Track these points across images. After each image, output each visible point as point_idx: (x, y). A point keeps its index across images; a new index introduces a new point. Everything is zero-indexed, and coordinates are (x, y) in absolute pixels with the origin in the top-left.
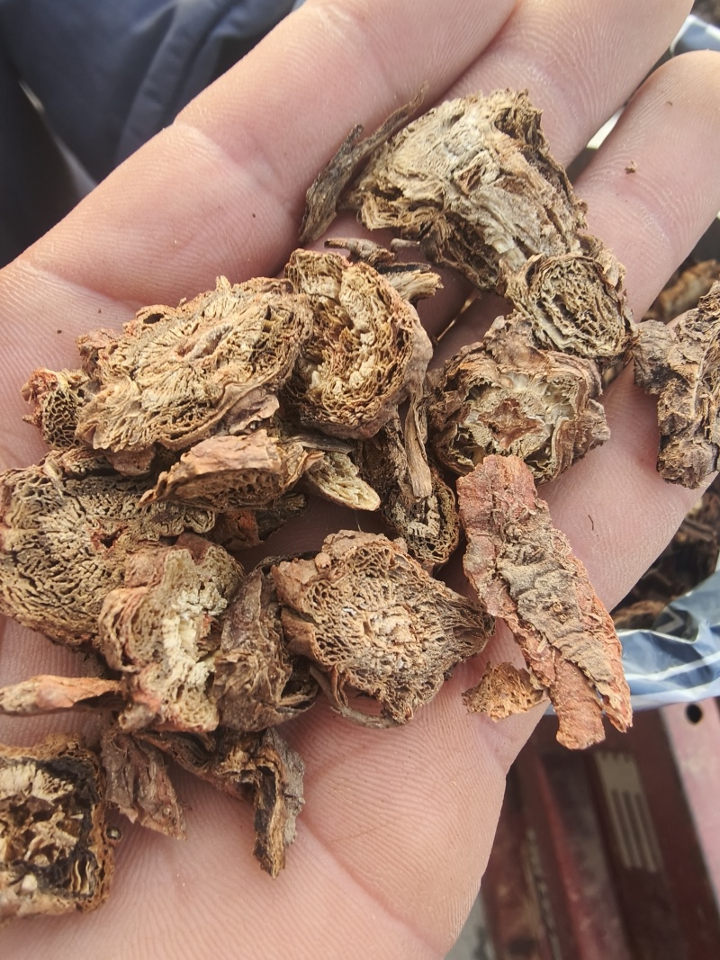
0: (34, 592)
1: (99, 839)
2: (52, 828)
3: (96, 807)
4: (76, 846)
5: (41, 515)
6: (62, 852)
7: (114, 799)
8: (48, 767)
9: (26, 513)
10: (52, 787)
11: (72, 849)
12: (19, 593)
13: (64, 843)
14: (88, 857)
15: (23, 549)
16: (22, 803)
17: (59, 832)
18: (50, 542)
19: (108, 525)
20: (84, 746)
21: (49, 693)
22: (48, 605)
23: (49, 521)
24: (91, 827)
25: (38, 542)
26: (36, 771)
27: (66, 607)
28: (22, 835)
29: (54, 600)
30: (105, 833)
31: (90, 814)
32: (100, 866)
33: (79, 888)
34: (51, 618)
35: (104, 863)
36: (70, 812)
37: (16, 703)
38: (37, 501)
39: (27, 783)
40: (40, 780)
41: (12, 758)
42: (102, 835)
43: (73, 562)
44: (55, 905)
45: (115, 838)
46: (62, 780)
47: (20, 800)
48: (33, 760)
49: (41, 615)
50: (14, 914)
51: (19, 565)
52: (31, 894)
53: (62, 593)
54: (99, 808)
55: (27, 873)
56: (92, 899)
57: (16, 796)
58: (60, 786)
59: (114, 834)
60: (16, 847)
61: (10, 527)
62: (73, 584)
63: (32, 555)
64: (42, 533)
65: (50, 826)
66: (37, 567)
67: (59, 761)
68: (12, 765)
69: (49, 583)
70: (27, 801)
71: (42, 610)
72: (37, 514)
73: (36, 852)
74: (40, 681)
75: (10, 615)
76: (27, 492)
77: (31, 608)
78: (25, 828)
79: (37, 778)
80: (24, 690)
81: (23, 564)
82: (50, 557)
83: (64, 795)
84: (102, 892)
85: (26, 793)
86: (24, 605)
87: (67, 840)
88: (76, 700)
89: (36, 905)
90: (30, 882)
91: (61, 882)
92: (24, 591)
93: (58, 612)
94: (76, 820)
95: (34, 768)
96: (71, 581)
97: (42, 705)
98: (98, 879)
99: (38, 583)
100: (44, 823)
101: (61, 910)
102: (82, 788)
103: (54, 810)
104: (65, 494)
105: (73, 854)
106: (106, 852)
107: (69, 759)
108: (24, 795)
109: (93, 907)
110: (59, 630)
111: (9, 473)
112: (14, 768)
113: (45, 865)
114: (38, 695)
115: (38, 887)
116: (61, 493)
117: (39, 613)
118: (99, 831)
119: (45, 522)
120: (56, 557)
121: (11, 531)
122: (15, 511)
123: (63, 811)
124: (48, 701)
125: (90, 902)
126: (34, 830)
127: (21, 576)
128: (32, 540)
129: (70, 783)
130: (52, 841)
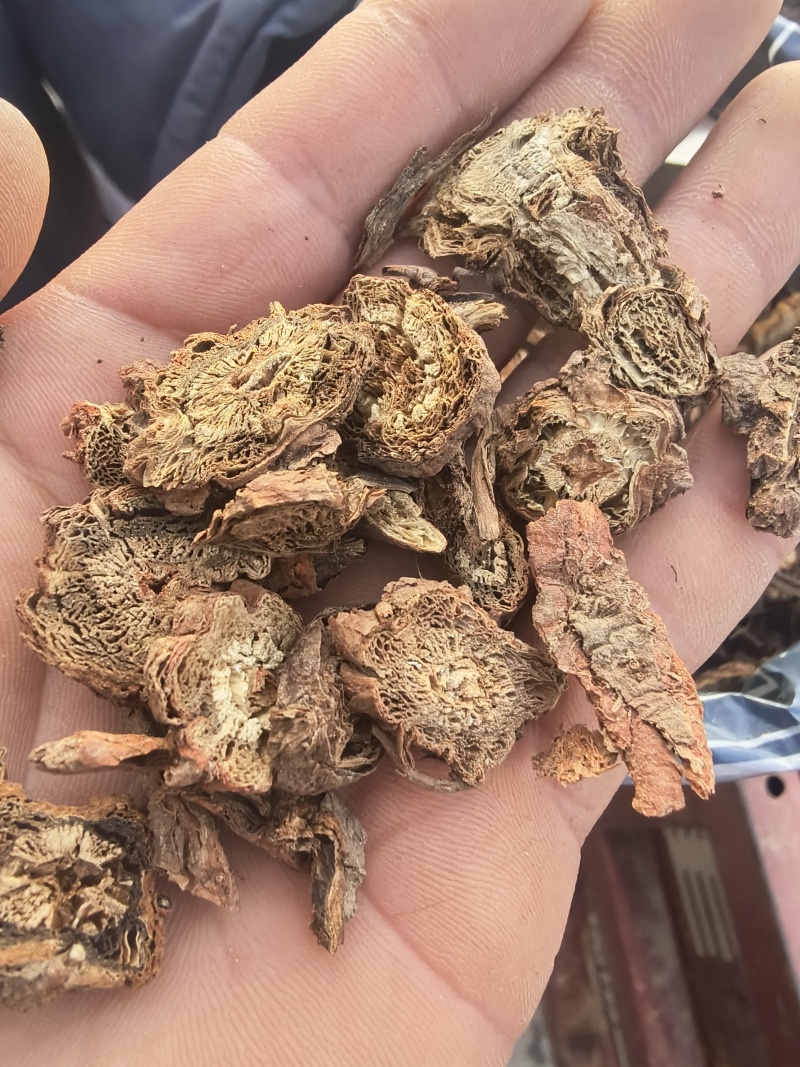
0: (79, 639)
1: (149, 908)
2: (101, 894)
3: (146, 873)
4: (126, 915)
5: (87, 556)
6: (111, 920)
7: (163, 865)
8: (97, 829)
9: (71, 554)
10: (100, 851)
11: (122, 917)
12: (63, 641)
13: (113, 911)
14: (137, 927)
15: (67, 593)
16: (69, 866)
17: (108, 899)
18: (96, 586)
19: (157, 568)
20: (133, 807)
21: (93, 751)
22: (94, 654)
23: (95, 564)
24: (141, 894)
25: (83, 586)
26: (84, 832)
27: (112, 657)
28: (69, 901)
29: (100, 649)
30: (155, 901)
31: (139, 880)
32: (151, 937)
33: (129, 960)
34: (96, 668)
35: (154, 933)
36: (119, 878)
37: (59, 760)
38: (83, 541)
39: (75, 845)
40: (87, 842)
41: (59, 817)
42: (152, 903)
43: (120, 608)
44: (104, 977)
45: (166, 908)
46: (110, 843)
47: (67, 863)
48: (80, 820)
49: (86, 665)
50: (62, 986)
51: (63, 610)
52: (79, 964)
53: (109, 641)
54: (149, 874)
55: (75, 942)
56: (142, 972)
57: (63, 858)
58: (108, 849)
59: (165, 903)
60: (63, 913)
61: (54, 569)
62: (120, 632)
63: (77, 599)
64: (88, 576)
65: (99, 891)
66: (82, 612)
67: (108, 822)
68: (59, 825)
69: (94, 630)
70: (74, 865)
71: (87, 659)
72: (83, 555)
73: (85, 920)
74: (84, 737)
75: (54, 664)
76: (72, 531)
77: (76, 656)
78: (72, 893)
79: (84, 840)
80: (66, 746)
81: (68, 609)
82: (96, 602)
83: (113, 859)
84: (153, 965)
85: (74, 856)
86: (68, 654)
87: (116, 907)
88: (122, 758)
89: (85, 976)
90: (78, 952)
91: (111, 953)
92: (68, 639)
93: (103, 662)
94: (125, 887)
95: (81, 829)
96: (118, 628)
97: (85, 763)
98: (148, 950)
99: (83, 630)
100: (93, 888)
101: (110, 984)
102: (130, 851)
103: (103, 875)
104: (112, 534)
105: (123, 922)
106: (156, 922)
107: (118, 820)
108: (72, 859)
109: (143, 982)
110: (105, 681)
111: (53, 511)
112: (61, 828)
113: (93, 934)
114: (82, 752)
115: (86, 958)
116: (108, 534)
117: (84, 662)
118: (149, 899)
119: (91, 565)
120: (103, 602)
121: (54, 573)
122: (60, 551)
123: (112, 876)
124: (93, 759)
125: (140, 975)
126: (82, 896)
127: (66, 622)
128: (77, 584)
129: (119, 846)
130: (102, 907)
